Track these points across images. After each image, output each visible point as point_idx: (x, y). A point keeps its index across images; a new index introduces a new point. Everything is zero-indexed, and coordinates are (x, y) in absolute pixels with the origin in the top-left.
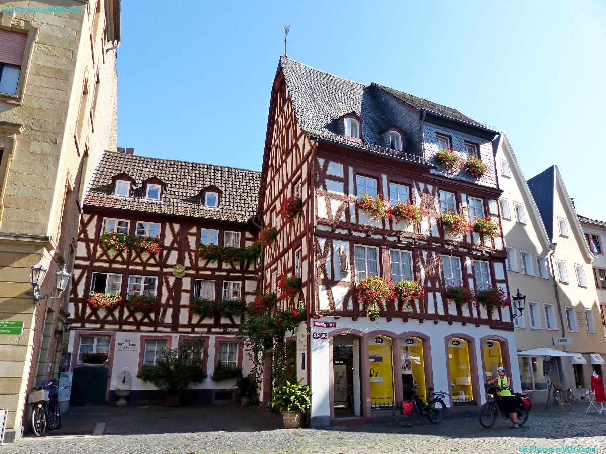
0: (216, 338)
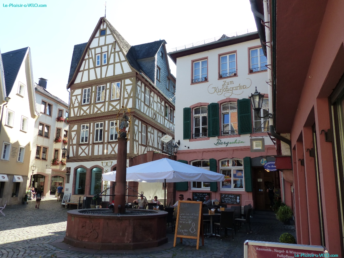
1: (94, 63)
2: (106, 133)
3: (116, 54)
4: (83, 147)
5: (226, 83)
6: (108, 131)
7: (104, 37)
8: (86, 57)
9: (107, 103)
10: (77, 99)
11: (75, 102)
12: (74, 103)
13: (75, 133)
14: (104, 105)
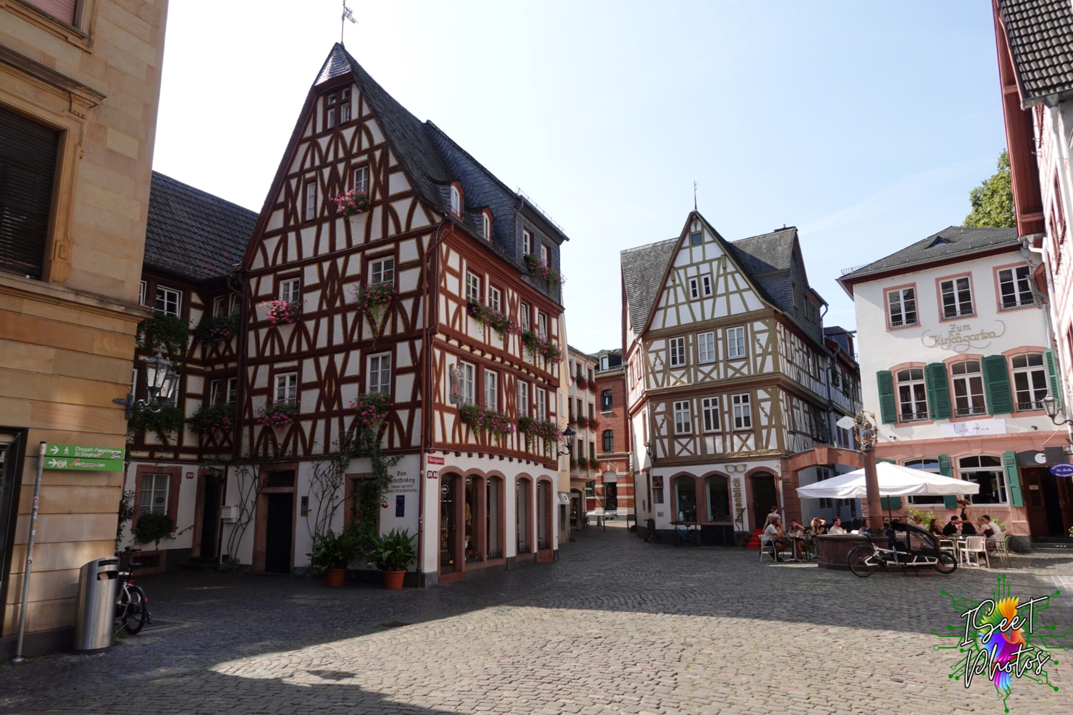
0: (139, 466)
1: (687, 295)
2: (726, 416)
3: (730, 277)
4: (684, 441)
5: (956, 329)
6: (730, 412)
7: (700, 247)
8: (670, 283)
9: (721, 365)
10: (660, 358)
11: (655, 362)
12: (655, 365)
13: (662, 416)
14: (717, 368)
